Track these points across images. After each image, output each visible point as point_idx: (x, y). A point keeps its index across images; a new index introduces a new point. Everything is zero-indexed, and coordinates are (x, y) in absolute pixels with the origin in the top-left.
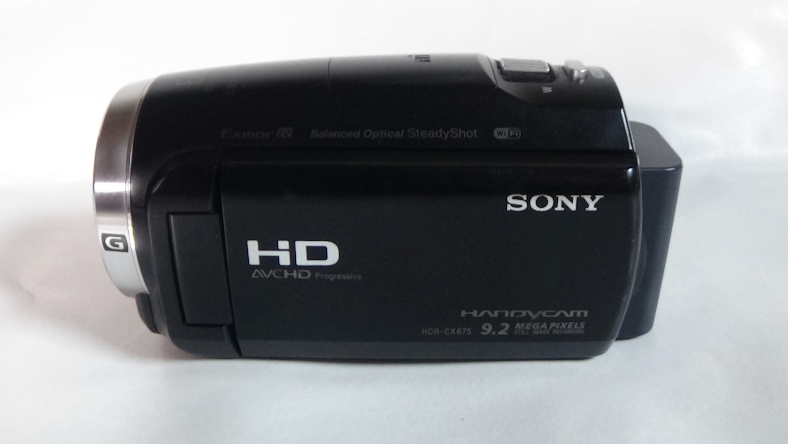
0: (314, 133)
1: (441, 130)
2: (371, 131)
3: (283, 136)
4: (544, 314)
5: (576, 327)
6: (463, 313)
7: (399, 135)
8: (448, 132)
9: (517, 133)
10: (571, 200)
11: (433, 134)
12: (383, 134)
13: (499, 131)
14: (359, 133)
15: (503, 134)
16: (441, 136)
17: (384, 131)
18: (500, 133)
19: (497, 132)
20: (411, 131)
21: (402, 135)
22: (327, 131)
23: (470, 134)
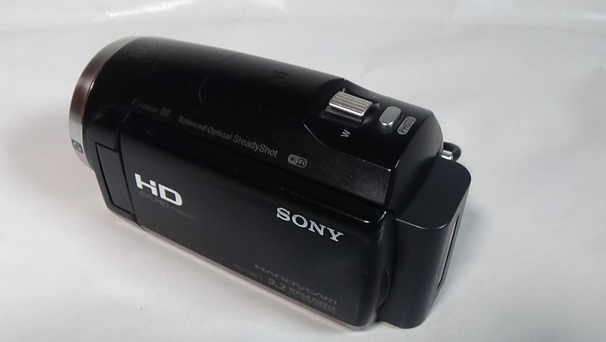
0: (181, 119)
1: (255, 143)
2: (213, 128)
3: (163, 115)
4: (307, 290)
5: (329, 307)
6: (256, 266)
7: (228, 137)
8: (259, 146)
9: (305, 163)
10: (320, 228)
11: (249, 144)
12: (219, 133)
13: (292, 157)
14: (205, 127)
15: (294, 161)
16: (254, 147)
17: (220, 131)
18: (292, 159)
19: (291, 157)
20: (237, 137)
21: (229, 139)
22: (188, 119)
23: (272, 153)
